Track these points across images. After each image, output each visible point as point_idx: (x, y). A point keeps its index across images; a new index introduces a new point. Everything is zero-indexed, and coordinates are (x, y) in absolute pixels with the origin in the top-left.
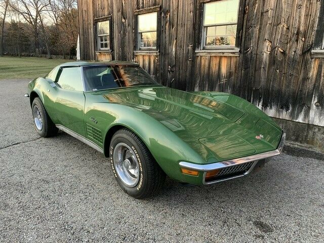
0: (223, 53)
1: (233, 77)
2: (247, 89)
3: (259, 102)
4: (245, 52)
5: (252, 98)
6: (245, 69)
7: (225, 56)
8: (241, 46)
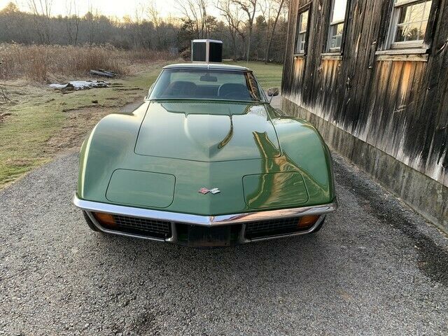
0: (408, 55)
1: (413, 102)
2: (427, 127)
3: (440, 156)
4: (437, 52)
5: (431, 147)
6: (432, 86)
7: (409, 62)
8: (433, 40)
